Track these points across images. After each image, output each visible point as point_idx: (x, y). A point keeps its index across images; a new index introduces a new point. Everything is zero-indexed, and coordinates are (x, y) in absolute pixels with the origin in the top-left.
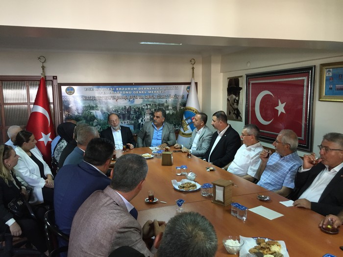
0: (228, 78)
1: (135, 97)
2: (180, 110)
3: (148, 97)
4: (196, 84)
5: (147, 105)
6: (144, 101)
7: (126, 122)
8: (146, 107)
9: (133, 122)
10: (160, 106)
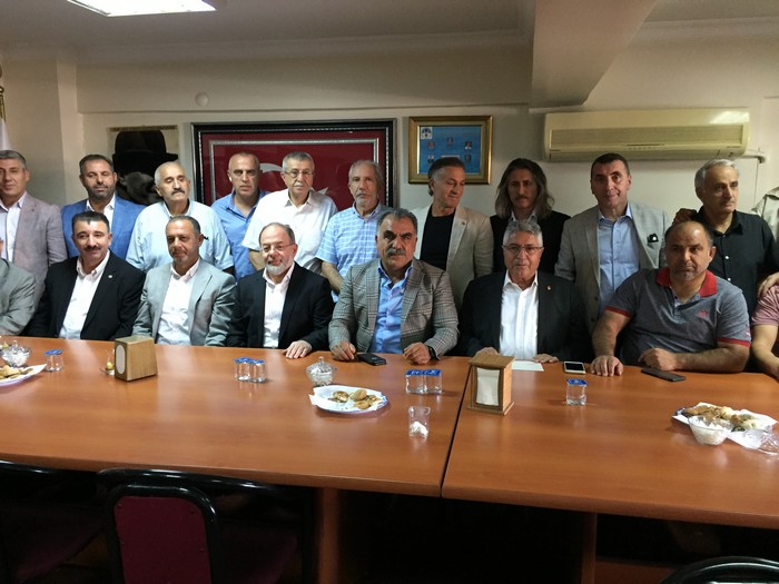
0: (115, 129)
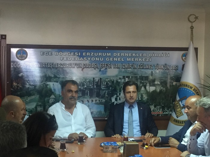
1: (108, 66)
2: (172, 86)
3: (126, 66)
4: (196, 49)
5: (124, 77)
6: (120, 72)
7: (94, 100)
8: (123, 80)
9: (104, 101)
10: (143, 80)
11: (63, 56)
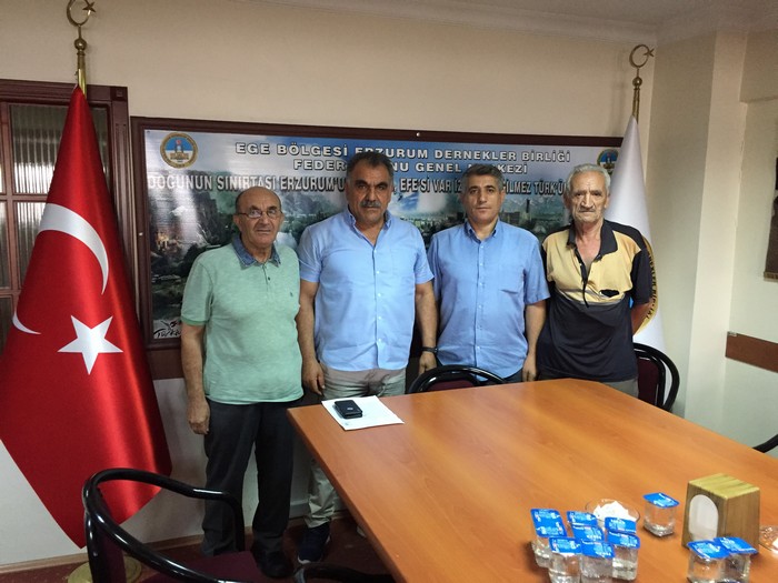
1: (420, 185)
6: (450, 201)
11: (299, 156)
